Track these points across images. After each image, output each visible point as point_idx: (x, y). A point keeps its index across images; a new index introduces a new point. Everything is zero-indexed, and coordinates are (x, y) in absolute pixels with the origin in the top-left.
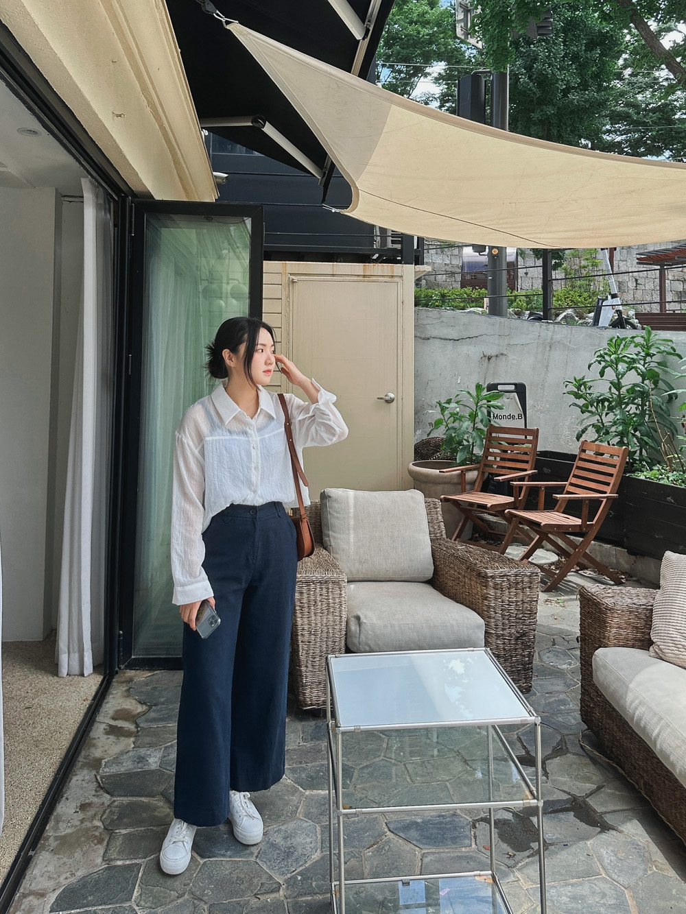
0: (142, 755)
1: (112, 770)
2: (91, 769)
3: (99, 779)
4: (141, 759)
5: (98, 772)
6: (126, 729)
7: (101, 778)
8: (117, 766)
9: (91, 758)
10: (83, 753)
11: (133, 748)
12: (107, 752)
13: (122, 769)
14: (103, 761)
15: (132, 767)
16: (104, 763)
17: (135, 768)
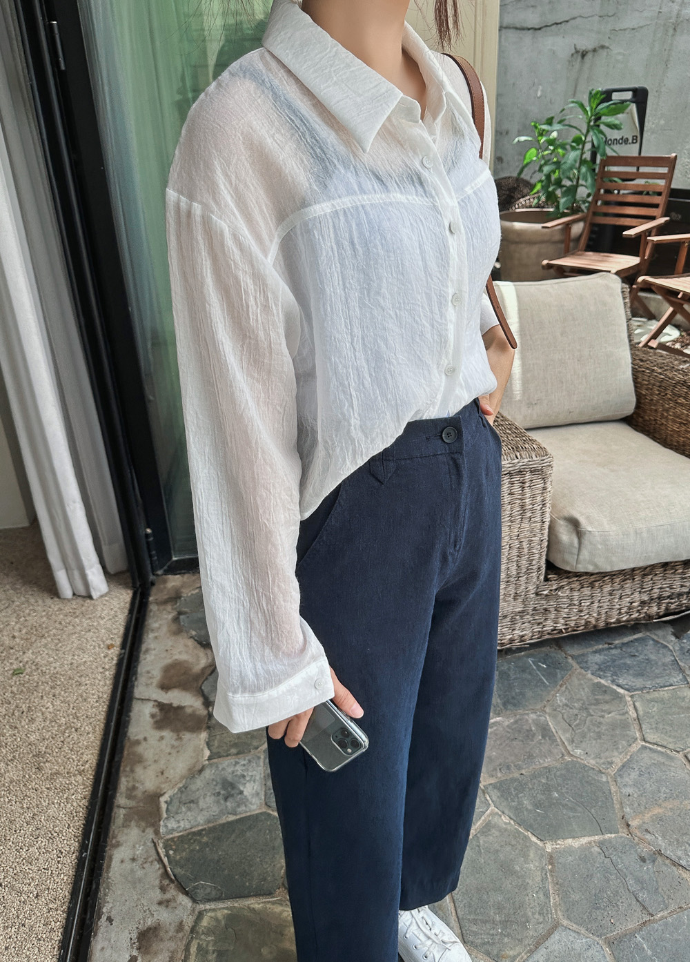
0: (230, 778)
1: (182, 824)
2: (143, 824)
3: (162, 852)
4: (229, 789)
5: (157, 832)
6: (189, 711)
7: (166, 847)
8: (189, 809)
9: (139, 793)
10: (124, 783)
11: (210, 758)
12: (166, 775)
13: (201, 819)
14: (162, 799)
15: (215, 810)
16: (164, 806)
17: (222, 813)
